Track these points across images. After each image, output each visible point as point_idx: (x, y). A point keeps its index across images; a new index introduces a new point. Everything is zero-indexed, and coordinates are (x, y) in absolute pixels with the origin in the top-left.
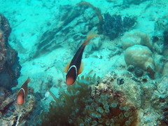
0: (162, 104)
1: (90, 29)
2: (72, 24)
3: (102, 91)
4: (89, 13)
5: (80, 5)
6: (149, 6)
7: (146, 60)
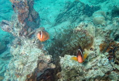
0: (105, 34)
1: (79, 12)
2: (71, 10)
3: (78, 31)
4: (79, 5)
5: (75, 2)
6: (107, 3)
7: (102, 22)
